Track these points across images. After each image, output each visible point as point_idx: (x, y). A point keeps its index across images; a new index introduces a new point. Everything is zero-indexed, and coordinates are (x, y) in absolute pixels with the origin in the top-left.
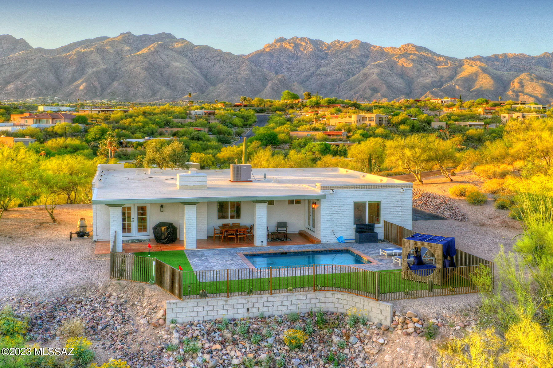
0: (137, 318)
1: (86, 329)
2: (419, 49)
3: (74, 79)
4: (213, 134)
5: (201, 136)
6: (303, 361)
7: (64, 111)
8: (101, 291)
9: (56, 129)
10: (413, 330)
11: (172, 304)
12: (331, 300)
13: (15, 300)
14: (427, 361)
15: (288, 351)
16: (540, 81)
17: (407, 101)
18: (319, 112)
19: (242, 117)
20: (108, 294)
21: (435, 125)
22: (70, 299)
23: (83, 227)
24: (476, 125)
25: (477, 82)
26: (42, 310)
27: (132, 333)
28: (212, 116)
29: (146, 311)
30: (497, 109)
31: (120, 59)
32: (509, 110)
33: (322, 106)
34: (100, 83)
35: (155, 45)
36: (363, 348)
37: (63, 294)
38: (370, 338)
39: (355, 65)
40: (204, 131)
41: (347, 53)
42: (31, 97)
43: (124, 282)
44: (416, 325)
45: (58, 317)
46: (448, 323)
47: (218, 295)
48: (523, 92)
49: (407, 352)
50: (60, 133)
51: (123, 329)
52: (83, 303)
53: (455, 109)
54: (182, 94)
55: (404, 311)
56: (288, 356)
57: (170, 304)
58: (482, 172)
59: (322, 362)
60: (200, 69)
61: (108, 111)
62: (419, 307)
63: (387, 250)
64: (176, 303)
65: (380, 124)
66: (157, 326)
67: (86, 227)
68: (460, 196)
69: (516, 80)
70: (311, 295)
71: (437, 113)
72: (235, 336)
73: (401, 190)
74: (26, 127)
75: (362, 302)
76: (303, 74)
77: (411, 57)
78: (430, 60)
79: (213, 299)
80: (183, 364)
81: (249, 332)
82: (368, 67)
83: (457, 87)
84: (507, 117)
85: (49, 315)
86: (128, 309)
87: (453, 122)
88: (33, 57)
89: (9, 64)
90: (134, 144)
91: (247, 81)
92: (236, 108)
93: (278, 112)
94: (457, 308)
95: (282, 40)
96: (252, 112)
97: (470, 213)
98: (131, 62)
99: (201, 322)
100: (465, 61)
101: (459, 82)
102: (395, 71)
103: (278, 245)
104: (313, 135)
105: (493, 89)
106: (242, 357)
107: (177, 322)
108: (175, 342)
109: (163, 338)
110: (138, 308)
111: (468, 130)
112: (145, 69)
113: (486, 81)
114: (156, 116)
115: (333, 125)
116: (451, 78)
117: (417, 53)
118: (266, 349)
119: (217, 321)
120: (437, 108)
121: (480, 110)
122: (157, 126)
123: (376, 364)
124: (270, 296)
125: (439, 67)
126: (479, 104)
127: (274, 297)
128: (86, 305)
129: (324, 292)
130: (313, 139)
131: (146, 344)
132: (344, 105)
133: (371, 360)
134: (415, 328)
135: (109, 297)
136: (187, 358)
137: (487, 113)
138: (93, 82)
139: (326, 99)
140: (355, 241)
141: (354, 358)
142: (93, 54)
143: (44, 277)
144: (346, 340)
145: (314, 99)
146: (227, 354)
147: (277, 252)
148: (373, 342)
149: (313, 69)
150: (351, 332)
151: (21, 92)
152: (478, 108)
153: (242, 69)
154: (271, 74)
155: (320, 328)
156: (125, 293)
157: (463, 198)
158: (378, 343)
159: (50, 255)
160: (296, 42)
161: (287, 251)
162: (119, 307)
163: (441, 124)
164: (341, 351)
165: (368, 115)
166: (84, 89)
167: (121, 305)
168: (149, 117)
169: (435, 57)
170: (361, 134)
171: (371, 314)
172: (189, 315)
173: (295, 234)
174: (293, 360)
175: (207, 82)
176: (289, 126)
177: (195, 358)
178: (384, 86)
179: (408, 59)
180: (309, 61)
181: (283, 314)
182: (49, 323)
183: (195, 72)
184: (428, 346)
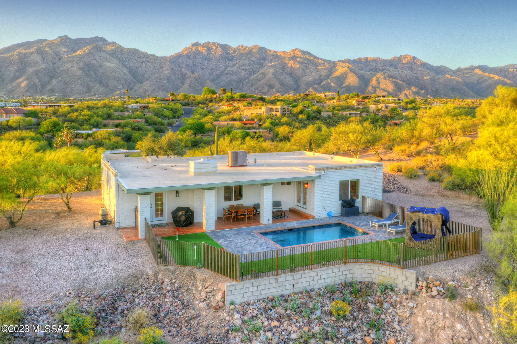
0: (196, 302)
1: (148, 318)
2: (304, 53)
3: (16, 78)
4: (149, 125)
5: (140, 127)
6: (349, 329)
7: (10, 106)
8: (153, 278)
9: (10, 123)
10: (437, 293)
11: (231, 287)
12: (359, 271)
13: (73, 294)
14: (455, 319)
15: (335, 322)
16: (391, 79)
18: (234, 105)
19: (172, 110)
20: (160, 281)
21: (324, 114)
22: (126, 289)
23: (105, 215)
24: (354, 114)
25: (347, 80)
26: (104, 303)
27: (195, 318)
28: (146, 110)
29: (203, 295)
30: (366, 101)
31: (58, 60)
32: (375, 102)
33: (236, 100)
34: (40, 81)
35: (90, 47)
36: (396, 312)
37: (118, 284)
38: (401, 303)
39: (255, 66)
40: (142, 122)
41: (249, 56)
43: (172, 268)
44: (438, 288)
45: (120, 309)
46: (463, 285)
47: (267, 274)
48: (379, 88)
49: (436, 313)
50: (15, 127)
51: (185, 314)
52: (140, 291)
53: (335, 101)
54: (113, 90)
55: (425, 276)
56: (336, 327)
59: (365, 329)
60: (129, 68)
61: (54, 106)
62: (436, 272)
63: (376, 222)
64: (235, 286)
65: (283, 114)
66: (217, 308)
67: (108, 215)
68: (397, 172)
69: (374, 78)
70: (343, 267)
71: (323, 104)
72: (288, 312)
73: (375, 169)
75: (388, 271)
76: (215, 73)
77: (298, 59)
78: (312, 63)
79: (264, 278)
82: (265, 67)
83: (332, 84)
84: (374, 107)
85: (112, 307)
86: (184, 294)
87: (337, 111)
90: (84, 136)
91: (168, 79)
92: (165, 102)
93: (200, 105)
94: (465, 270)
95: (197, 44)
96: (179, 106)
98: (68, 62)
99: (257, 301)
100: (338, 63)
101: (334, 79)
102: (286, 71)
103: (282, 222)
104: (233, 124)
105: (358, 85)
106: (299, 331)
107: (236, 303)
108: (238, 323)
109: (225, 320)
110: (194, 292)
112: (81, 69)
113: (353, 79)
114: (98, 110)
115: (247, 116)
116: (328, 76)
117: (302, 56)
118: (316, 321)
119: (269, 299)
120: (321, 100)
121: (354, 102)
122: (101, 119)
123: (411, 326)
124: (311, 271)
125: (319, 68)
126: (352, 97)
127: (314, 272)
128: (142, 293)
129: (353, 264)
130: (232, 127)
131: (212, 327)
132: (253, 99)
133: (405, 323)
134: (438, 290)
135: (162, 284)
136: (251, 338)
137: (359, 104)
138: (33, 80)
139: (239, 94)
140: (340, 215)
141: (391, 322)
142: (33, 55)
143: (91, 268)
144: (380, 307)
145: (229, 94)
146: (285, 330)
147: (285, 229)
148: (404, 306)
149: (222, 69)
150: (382, 298)
152: (352, 101)
153: (165, 69)
154: (189, 73)
155: (356, 297)
156: (177, 278)
157: (401, 173)
158: (409, 306)
159: (83, 244)
160: (208, 46)
161: (293, 228)
162: (175, 293)
163: (329, 113)
164: (378, 317)
165: (274, 107)
166: (25, 86)
167: (176, 291)
168: (93, 110)
169: (316, 60)
170: (270, 123)
171: (396, 281)
172: (245, 296)
173: (287, 211)
174: (341, 330)
175: (135, 80)
176: (212, 117)
177: (259, 337)
178: (278, 83)
179: (296, 61)
180: (218, 62)
181: (321, 287)
182: (112, 315)
183: (124, 71)
184: (452, 306)
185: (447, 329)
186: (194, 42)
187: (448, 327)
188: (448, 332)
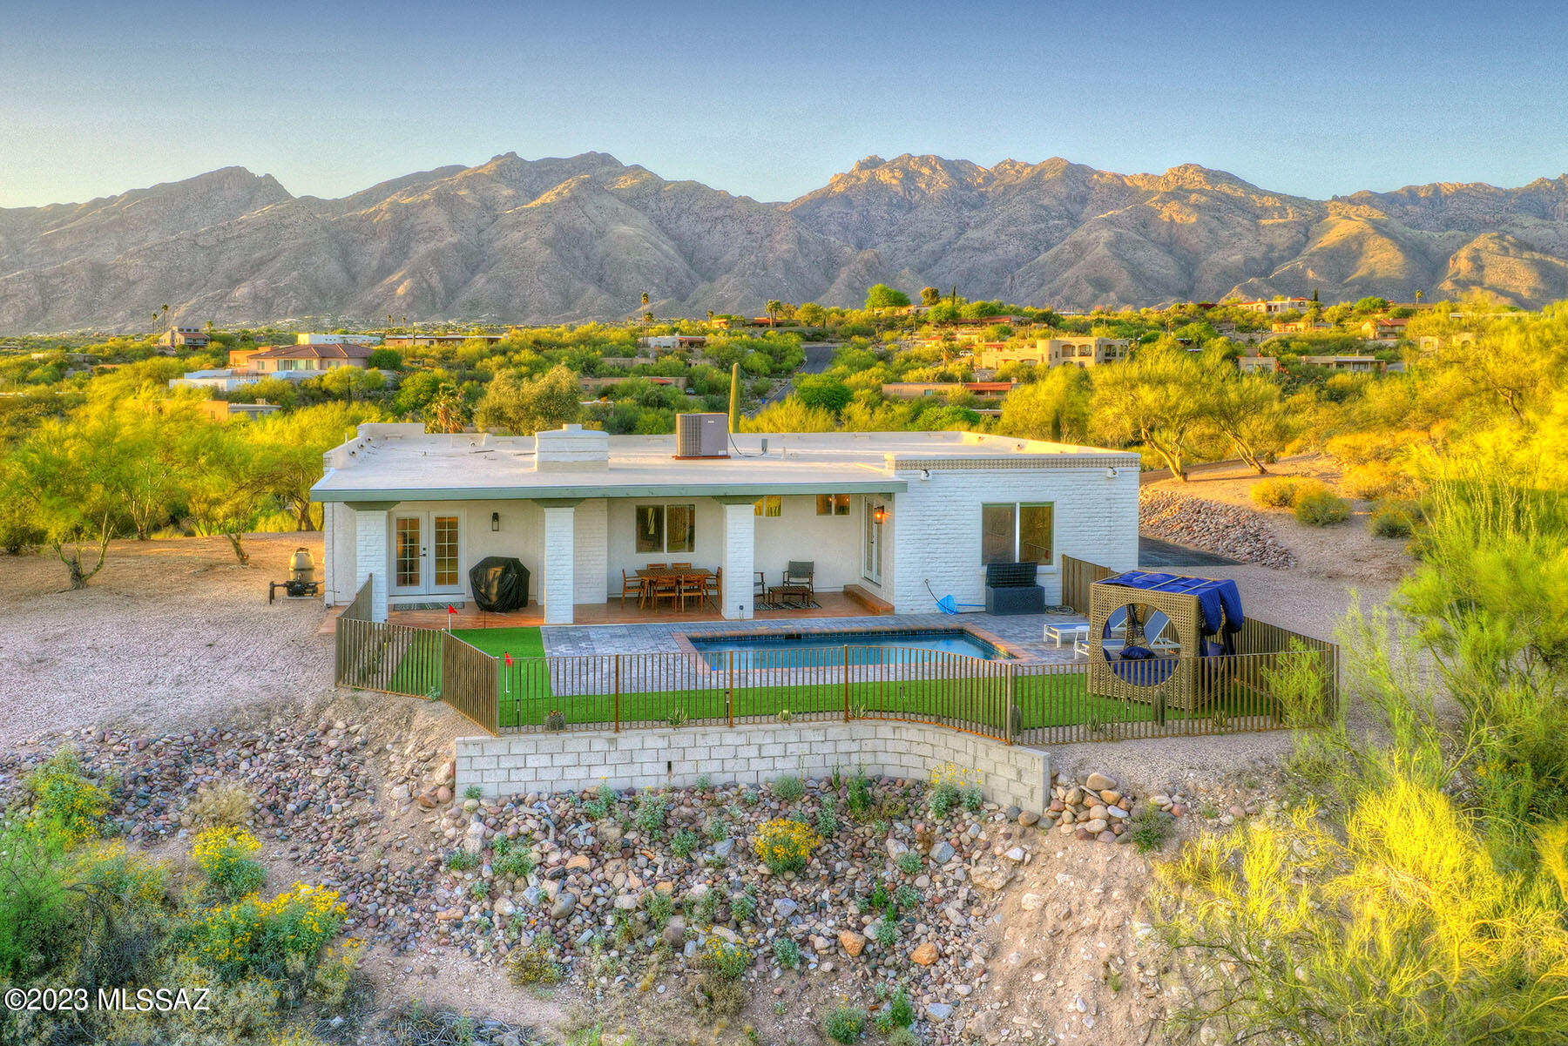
0: (386, 785)
1: (255, 811)
2: (1214, 176)
3: (384, 271)
4: (698, 393)
5: (666, 396)
6: (804, 905)
8: (308, 716)
9: (326, 383)
10: (1104, 824)
11: (470, 747)
12: (891, 745)
13: (94, 734)
14: (1134, 907)
15: (765, 878)
16: (1526, 255)
17: (1181, 307)
18: (958, 336)
19: (770, 353)
20: (322, 723)
21: (1248, 364)
22: (228, 736)
23: (303, 569)
24: (1354, 363)
25: (1363, 260)
26: (153, 761)
27: (367, 822)
28: (697, 351)
29: (408, 766)
30: (1411, 322)
31: (490, 220)
32: (1443, 325)
33: (965, 323)
34: (443, 278)
35: (573, 183)
36: (967, 873)
37: (211, 721)
38: (988, 846)
39: (1051, 223)
40: (676, 385)
41: (1033, 193)
42: (286, 315)
43: (366, 696)
44: (1110, 810)
45: (192, 780)
46: (1201, 808)
47: (592, 725)
48: (1480, 283)
49: (1082, 883)
50: (337, 391)
51: (348, 811)
52: (259, 745)
53: (1301, 325)
54: (633, 301)
55: (1081, 773)
56: (766, 892)
57: (466, 745)
58: (1346, 449)
59: (853, 909)
60: (678, 239)
61: (452, 340)
62: (1123, 763)
63: (1059, 627)
64: (481, 744)
66: (432, 804)
67: (311, 569)
68: (1281, 506)
69: (1464, 253)
70: (837, 730)
71: (1255, 336)
72: (631, 836)
73: (1110, 473)
74: (260, 378)
75: (971, 751)
76: (925, 247)
77: (1193, 197)
78: (1242, 207)
79: (576, 735)
80: (486, 905)
81: (667, 826)
82: (1086, 226)
83: (1310, 274)
85: (169, 774)
86: (368, 762)
87: (1294, 355)
88: (293, 218)
89: (239, 236)
91: (788, 267)
92: (757, 329)
93: (856, 338)
94: (1230, 766)
95: (873, 163)
96: (793, 339)
97: (1302, 547)
98: (516, 226)
99: (545, 796)
100: (1330, 206)
101: (1316, 259)
102: (1153, 235)
104: (940, 393)
105: (1402, 277)
106: (642, 889)
107: (483, 794)
108: (473, 845)
109: (442, 836)
110: (392, 759)
111: (1332, 375)
112: (548, 243)
113: (1385, 255)
115: (990, 368)
116: (1295, 250)
117: (1208, 187)
118: (708, 871)
119: (586, 796)
120: (1255, 324)
121: (1367, 328)
123: (999, 917)
124: (729, 730)
125: (1264, 222)
126: (1365, 312)
127: (740, 733)
128: (266, 750)
129: (874, 722)
130: (938, 400)
131: (398, 849)
132: (1019, 319)
133: (985, 907)
134: (1109, 818)
135: (325, 733)
136: (499, 890)
137: (1385, 335)
138: (427, 277)
139: (975, 303)
140: (983, 609)
141: (942, 900)
142: (428, 210)
143: (179, 684)
144: (924, 852)
145: (946, 304)
146: (605, 881)
147: (775, 632)
148: (994, 857)
149: (948, 234)
150: (939, 830)
151: (265, 305)
152: (1360, 323)
153: (778, 238)
154: (847, 250)
155: (857, 818)
156: (365, 721)
157: (1287, 510)
158: (1007, 859)
159: (211, 634)
160: (907, 169)
161: (803, 632)
162: (346, 757)
163: (1264, 361)
164: (908, 881)
165: (1076, 341)
166: (407, 294)
167: (350, 751)
168: (547, 352)
169: (1254, 197)
171: (993, 783)
172: (513, 777)
173: (833, 594)
174: (777, 903)
175: (693, 272)
176: (881, 370)
177: (520, 890)
178: (1125, 275)
179: (1186, 205)
180: (938, 214)
181: (761, 780)
182: (166, 794)
183: (665, 247)
184: (1141, 869)
185: (1099, 935)
186: (864, 157)
187: (1106, 929)
188: (1101, 945)
